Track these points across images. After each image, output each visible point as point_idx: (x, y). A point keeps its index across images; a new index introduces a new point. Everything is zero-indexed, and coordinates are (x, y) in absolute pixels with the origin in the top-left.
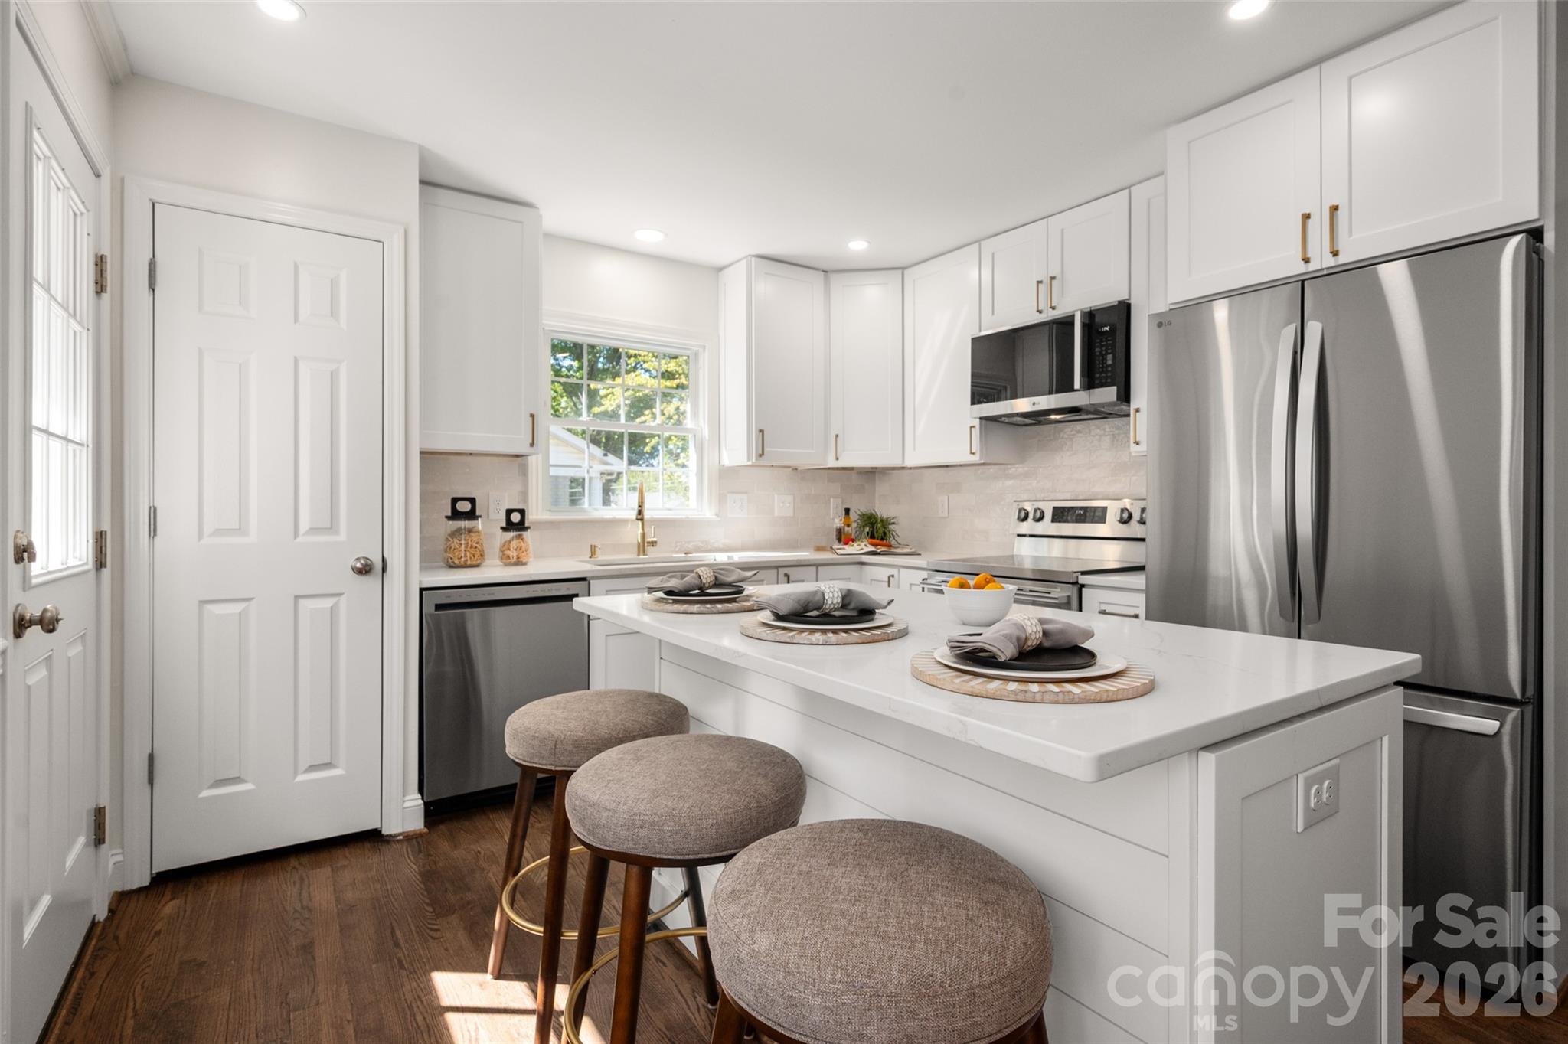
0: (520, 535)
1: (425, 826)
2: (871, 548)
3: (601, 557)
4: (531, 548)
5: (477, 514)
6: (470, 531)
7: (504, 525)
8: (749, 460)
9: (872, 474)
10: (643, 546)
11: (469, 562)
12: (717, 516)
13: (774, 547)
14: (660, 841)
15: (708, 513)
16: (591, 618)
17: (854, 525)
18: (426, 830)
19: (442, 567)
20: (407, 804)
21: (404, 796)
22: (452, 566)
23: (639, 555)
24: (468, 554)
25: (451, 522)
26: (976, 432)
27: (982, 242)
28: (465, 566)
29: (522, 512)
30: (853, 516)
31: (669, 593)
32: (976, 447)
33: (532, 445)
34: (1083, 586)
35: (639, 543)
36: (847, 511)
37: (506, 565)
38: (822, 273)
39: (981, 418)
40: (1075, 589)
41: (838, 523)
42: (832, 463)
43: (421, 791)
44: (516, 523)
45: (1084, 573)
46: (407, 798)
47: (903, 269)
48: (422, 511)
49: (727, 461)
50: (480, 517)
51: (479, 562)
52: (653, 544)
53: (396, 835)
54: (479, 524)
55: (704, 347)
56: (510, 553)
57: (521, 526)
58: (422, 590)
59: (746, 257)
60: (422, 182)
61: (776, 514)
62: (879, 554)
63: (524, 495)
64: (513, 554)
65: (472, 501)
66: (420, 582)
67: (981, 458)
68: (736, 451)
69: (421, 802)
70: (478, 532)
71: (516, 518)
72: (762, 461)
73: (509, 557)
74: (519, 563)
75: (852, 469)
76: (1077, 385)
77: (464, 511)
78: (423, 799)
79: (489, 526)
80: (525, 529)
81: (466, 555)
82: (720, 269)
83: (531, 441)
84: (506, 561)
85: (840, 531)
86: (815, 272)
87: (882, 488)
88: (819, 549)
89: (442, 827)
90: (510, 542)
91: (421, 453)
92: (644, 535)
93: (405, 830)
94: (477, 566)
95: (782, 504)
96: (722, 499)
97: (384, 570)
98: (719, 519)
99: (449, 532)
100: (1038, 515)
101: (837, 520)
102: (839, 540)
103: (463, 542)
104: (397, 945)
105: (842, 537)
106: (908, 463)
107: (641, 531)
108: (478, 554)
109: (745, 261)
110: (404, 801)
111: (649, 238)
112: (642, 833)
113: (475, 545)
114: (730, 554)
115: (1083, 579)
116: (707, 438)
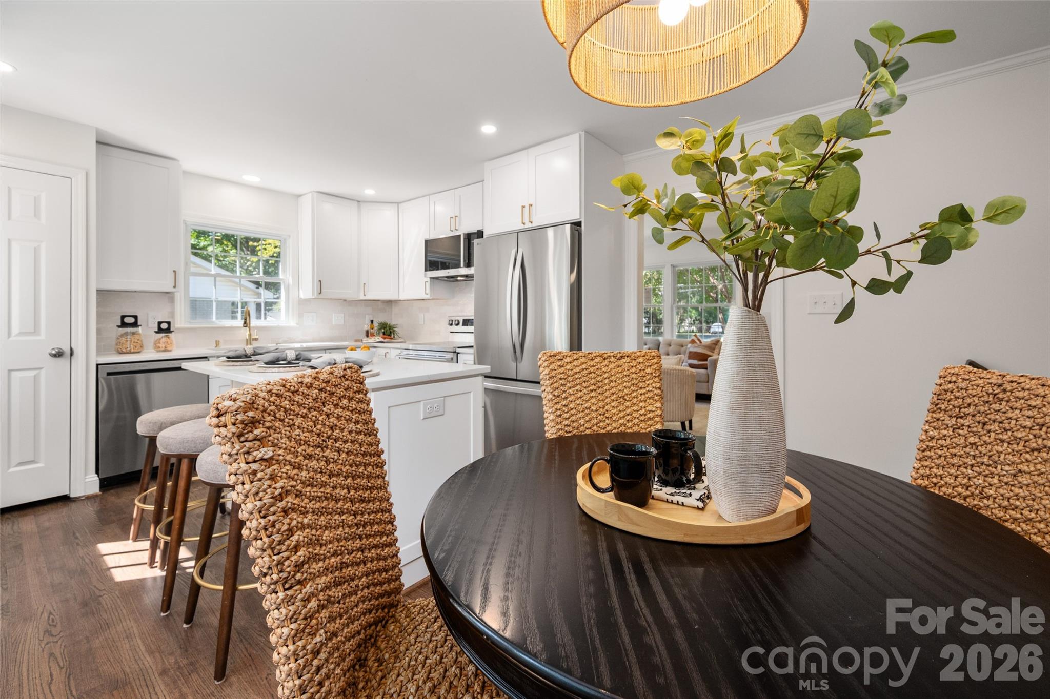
0: (167, 336)
1: (100, 491)
2: (382, 340)
3: (222, 346)
4: (174, 342)
5: (139, 324)
6: (133, 334)
7: (157, 330)
8: (313, 295)
9: (389, 303)
10: (249, 341)
11: (132, 351)
12: (297, 324)
13: (331, 340)
14: (195, 447)
15: (292, 323)
16: (210, 377)
17: (375, 328)
18: (101, 493)
19: (114, 354)
20: (87, 480)
21: (85, 476)
22: (121, 353)
23: (247, 345)
24: (132, 346)
25: (120, 329)
26: (428, 284)
27: (431, 196)
28: (130, 353)
29: (169, 323)
30: (376, 324)
31: (228, 358)
32: (428, 291)
33: (175, 287)
34: (459, 353)
35: (247, 340)
36: (372, 322)
37: (158, 351)
38: (356, 202)
39: (431, 278)
40: (456, 354)
41: (367, 327)
42: (362, 298)
43: (97, 472)
44: (165, 329)
45: (459, 348)
46: (87, 477)
47: (398, 203)
48: (98, 322)
49: (302, 296)
50: (141, 326)
51: (139, 350)
52: (256, 339)
53: (80, 497)
54: (140, 329)
55: (289, 236)
56: (160, 345)
57: (168, 330)
58: (98, 365)
59: (311, 192)
60: (98, 142)
61: (334, 323)
62: (384, 342)
63: (172, 314)
64: (162, 345)
65: (136, 317)
66: (97, 361)
67: (431, 296)
68: (307, 291)
69: (98, 478)
70: (139, 334)
71: (164, 326)
72: (321, 296)
73: (159, 347)
74: (166, 350)
75: (378, 300)
76: (462, 265)
77: (129, 323)
78: (98, 476)
79: (147, 330)
80: (171, 332)
81: (130, 347)
82: (300, 196)
83: (174, 285)
84: (157, 349)
85: (367, 332)
86: (352, 201)
87: (395, 310)
88: (356, 341)
89: (112, 491)
90: (160, 339)
91: (97, 291)
92: (250, 335)
93: (86, 494)
94: (139, 352)
95: (337, 318)
96: (300, 315)
97: (72, 354)
98: (298, 326)
99: (119, 334)
100: (457, 322)
101: (366, 326)
102: (367, 336)
103: (129, 339)
104: (77, 538)
105: (367, 334)
106: (401, 298)
107: (248, 333)
108: (138, 346)
109: (310, 194)
110: (86, 479)
111: (252, 178)
112: (187, 445)
113: (136, 341)
114: (302, 344)
115: (458, 350)
116: (291, 283)
